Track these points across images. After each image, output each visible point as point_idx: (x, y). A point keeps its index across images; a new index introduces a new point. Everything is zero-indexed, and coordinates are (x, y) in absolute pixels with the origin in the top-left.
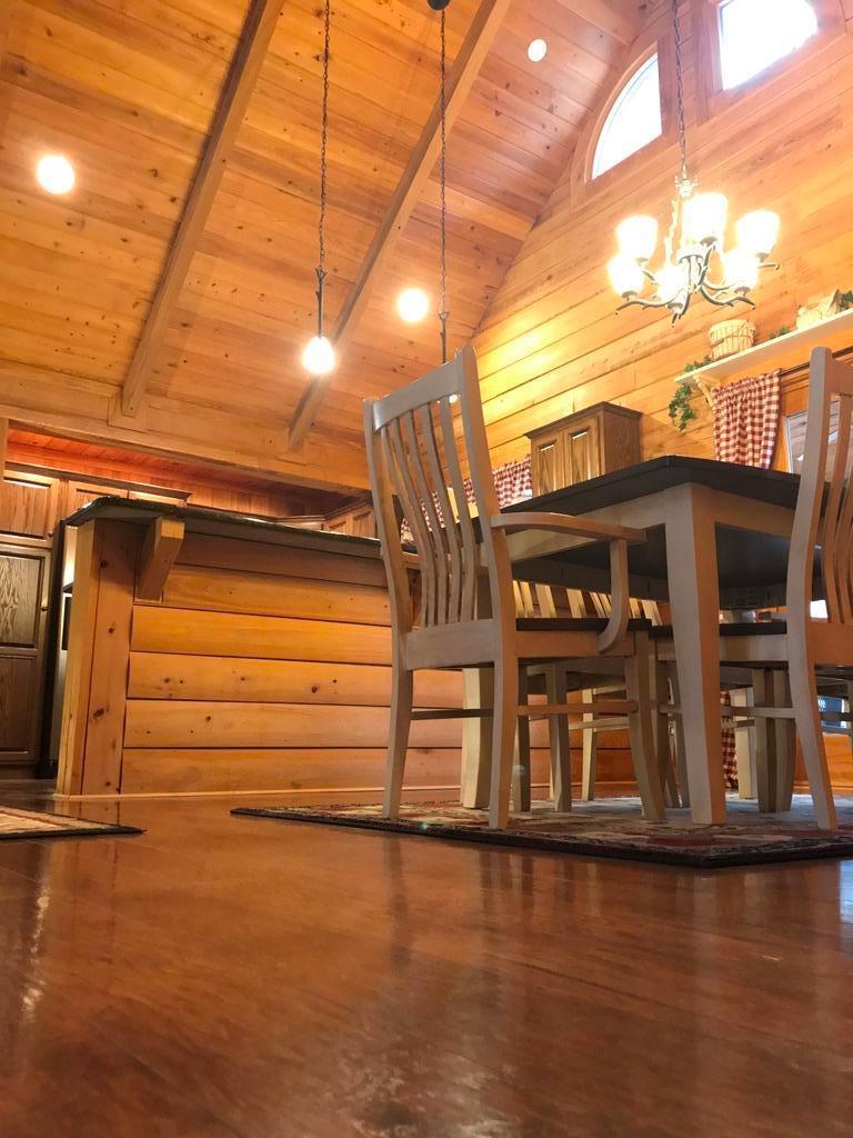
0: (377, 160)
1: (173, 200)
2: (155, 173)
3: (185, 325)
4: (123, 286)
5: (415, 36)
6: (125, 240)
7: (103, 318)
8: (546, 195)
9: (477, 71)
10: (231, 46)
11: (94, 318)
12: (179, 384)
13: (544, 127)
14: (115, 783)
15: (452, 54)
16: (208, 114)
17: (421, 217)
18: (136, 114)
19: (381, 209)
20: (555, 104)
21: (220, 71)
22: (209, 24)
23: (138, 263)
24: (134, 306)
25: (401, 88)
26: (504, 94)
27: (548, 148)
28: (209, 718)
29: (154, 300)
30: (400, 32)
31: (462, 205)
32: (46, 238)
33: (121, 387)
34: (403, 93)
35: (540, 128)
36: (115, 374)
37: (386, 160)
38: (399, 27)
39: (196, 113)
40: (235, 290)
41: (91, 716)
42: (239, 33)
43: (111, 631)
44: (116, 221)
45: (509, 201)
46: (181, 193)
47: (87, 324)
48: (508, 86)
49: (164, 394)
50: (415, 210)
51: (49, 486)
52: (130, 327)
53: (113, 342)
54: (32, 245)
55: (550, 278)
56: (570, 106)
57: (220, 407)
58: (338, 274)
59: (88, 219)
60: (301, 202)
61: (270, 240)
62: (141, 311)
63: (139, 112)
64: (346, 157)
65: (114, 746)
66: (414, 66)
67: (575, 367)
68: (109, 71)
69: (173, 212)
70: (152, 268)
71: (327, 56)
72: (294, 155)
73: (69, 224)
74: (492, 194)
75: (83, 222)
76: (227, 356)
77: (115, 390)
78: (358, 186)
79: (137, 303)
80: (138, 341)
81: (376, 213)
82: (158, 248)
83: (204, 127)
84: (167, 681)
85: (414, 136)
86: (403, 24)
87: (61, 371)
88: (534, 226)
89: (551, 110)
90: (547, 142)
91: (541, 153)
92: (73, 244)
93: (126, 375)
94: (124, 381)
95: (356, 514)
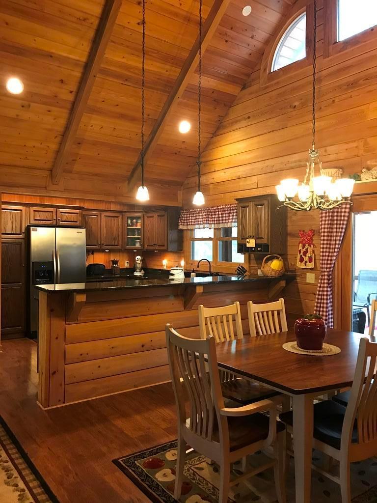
0: (167, 67)
1: (71, 92)
2: (62, 81)
3: (79, 144)
4: (50, 130)
5: (186, 9)
6: (49, 111)
7: (41, 144)
8: (248, 75)
9: (218, 23)
10: (96, 22)
11: (37, 145)
12: (77, 167)
13: (249, 45)
14: (62, 399)
15: (205, 16)
16: (86, 54)
17: (189, 91)
18: (51, 56)
19: (170, 88)
20: (254, 35)
21: (91, 34)
22: (85, 13)
23: (56, 119)
24: (55, 138)
25: (179, 34)
26: (229, 32)
27: (250, 54)
28: (99, 367)
29: (65, 134)
30: (179, 8)
31: (208, 82)
32: (12, 113)
33: (51, 171)
34: (181, 36)
35: (247, 46)
36: (49, 166)
37: (173, 66)
38: (178, 6)
39: (80, 54)
40: (102, 127)
41: (51, 375)
42: (100, 16)
43: (57, 338)
44: (45, 103)
45: (231, 79)
46: (74, 89)
47: (34, 147)
48: (232, 28)
49: (71, 172)
50: (187, 87)
51: (21, 210)
52: (54, 146)
53: (47, 153)
54: (6, 117)
55: (249, 118)
56: (262, 35)
57: (96, 175)
58: (150, 117)
59: (32, 104)
60: (132, 88)
61: (117, 105)
62: (58, 140)
63: (53, 55)
64: (153, 67)
65: (61, 385)
66: (186, 23)
67: (259, 165)
68: (37, 39)
69: (71, 98)
70: (63, 122)
71: (144, 22)
72: (128, 68)
73: (23, 106)
74: (223, 77)
75: (29, 106)
76: (99, 154)
77: (48, 173)
78: (158, 79)
79: (56, 137)
80: (58, 152)
81: (168, 90)
82: (65, 114)
83: (84, 59)
84: (81, 355)
85: (185, 55)
86: (181, 4)
87: (24, 167)
88: (242, 89)
89: (252, 37)
90: (250, 52)
91: (246, 57)
92: (25, 115)
93: (53, 166)
94: (52, 169)
95: (158, 214)
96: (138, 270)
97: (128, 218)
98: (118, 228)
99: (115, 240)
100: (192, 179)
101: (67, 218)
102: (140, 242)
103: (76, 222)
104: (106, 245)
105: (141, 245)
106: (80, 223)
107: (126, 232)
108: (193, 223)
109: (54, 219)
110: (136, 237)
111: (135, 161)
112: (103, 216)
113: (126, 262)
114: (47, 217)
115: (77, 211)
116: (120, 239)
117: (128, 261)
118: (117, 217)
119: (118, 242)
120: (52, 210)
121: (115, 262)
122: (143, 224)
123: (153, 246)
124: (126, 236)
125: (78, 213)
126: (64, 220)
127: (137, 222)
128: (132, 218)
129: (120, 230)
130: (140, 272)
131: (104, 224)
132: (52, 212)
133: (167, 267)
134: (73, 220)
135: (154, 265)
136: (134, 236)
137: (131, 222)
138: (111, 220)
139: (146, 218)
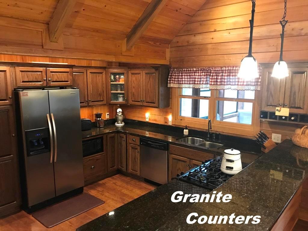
12: (79, 21)
33: (48, 24)
36: (44, 17)
49: (71, 27)
51: (5, 71)
57: (97, 31)
77: (41, 28)
87: (12, 17)
93: (51, 18)
94: (49, 21)
95: (147, 72)
96: (119, 122)
97: (111, 73)
98: (103, 84)
99: (100, 96)
100: (183, 37)
101: (58, 78)
102: (124, 97)
103: (67, 81)
104: (93, 102)
105: (124, 100)
106: (71, 83)
107: (110, 87)
108: (186, 82)
109: (44, 80)
110: (119, 92)
111: (140, 16)
112: (88, 72)
113: (107, 113)
114: (36, 78)
115: (67, 70)
116: (105, 95)
117: (108, 113)
118: (101, 73)
119: (103, 98)
120: (41, 69)
121: (98, 116)
122: (127, 81)
123: (139, 102)
124: (109, 92)
125: (68, 72)
126: (55, 80)
127: (119, 78)
128: (115, 74)
129: (104, 86)
130: (121, 123)
131: (89, 80)
132: (41, 72)
133: (149, 119)
134: (64, 80)
135: (134, 117)
136: (117, 91)
137: (115, 78)
138: (96, 77)
139: (130, 74)
